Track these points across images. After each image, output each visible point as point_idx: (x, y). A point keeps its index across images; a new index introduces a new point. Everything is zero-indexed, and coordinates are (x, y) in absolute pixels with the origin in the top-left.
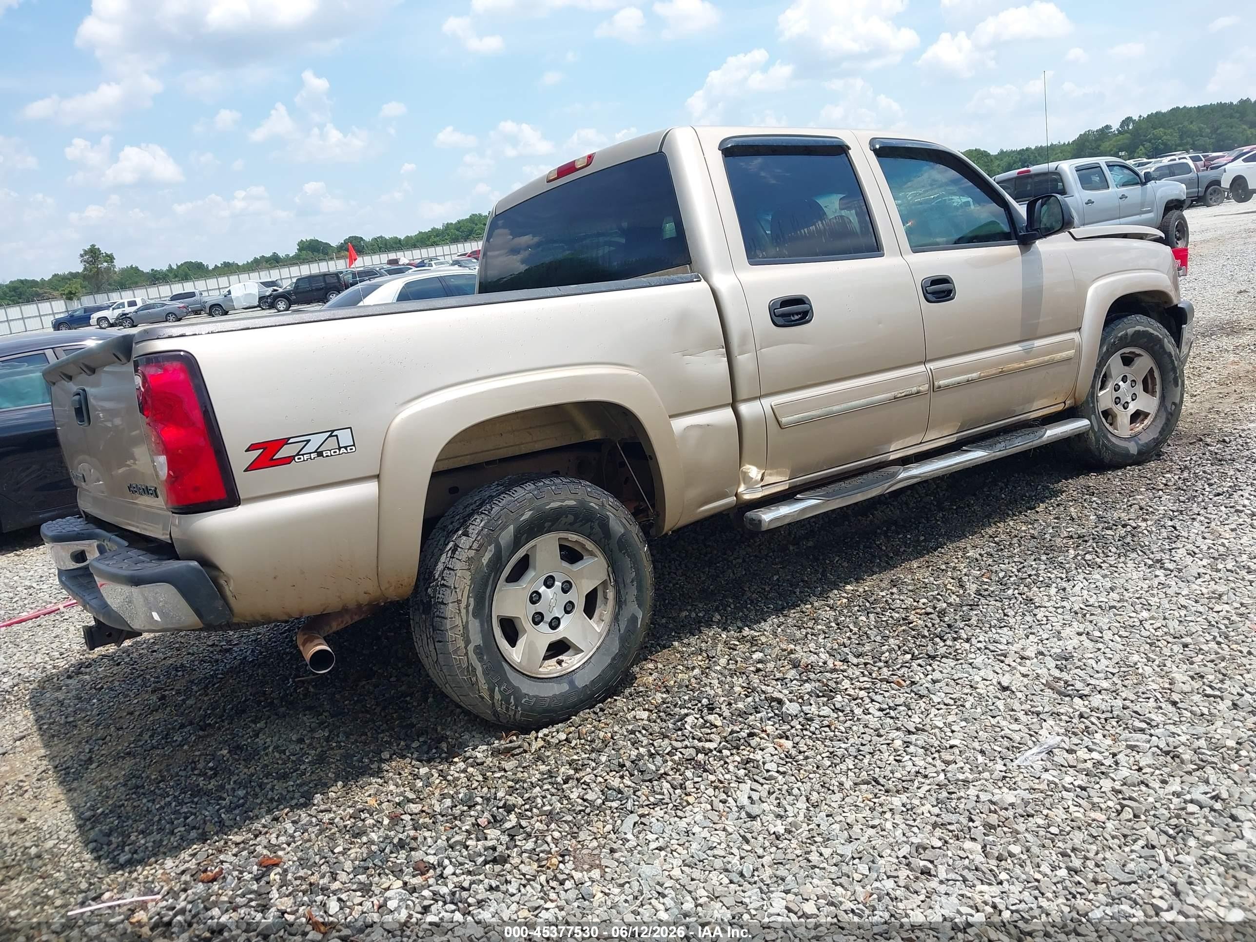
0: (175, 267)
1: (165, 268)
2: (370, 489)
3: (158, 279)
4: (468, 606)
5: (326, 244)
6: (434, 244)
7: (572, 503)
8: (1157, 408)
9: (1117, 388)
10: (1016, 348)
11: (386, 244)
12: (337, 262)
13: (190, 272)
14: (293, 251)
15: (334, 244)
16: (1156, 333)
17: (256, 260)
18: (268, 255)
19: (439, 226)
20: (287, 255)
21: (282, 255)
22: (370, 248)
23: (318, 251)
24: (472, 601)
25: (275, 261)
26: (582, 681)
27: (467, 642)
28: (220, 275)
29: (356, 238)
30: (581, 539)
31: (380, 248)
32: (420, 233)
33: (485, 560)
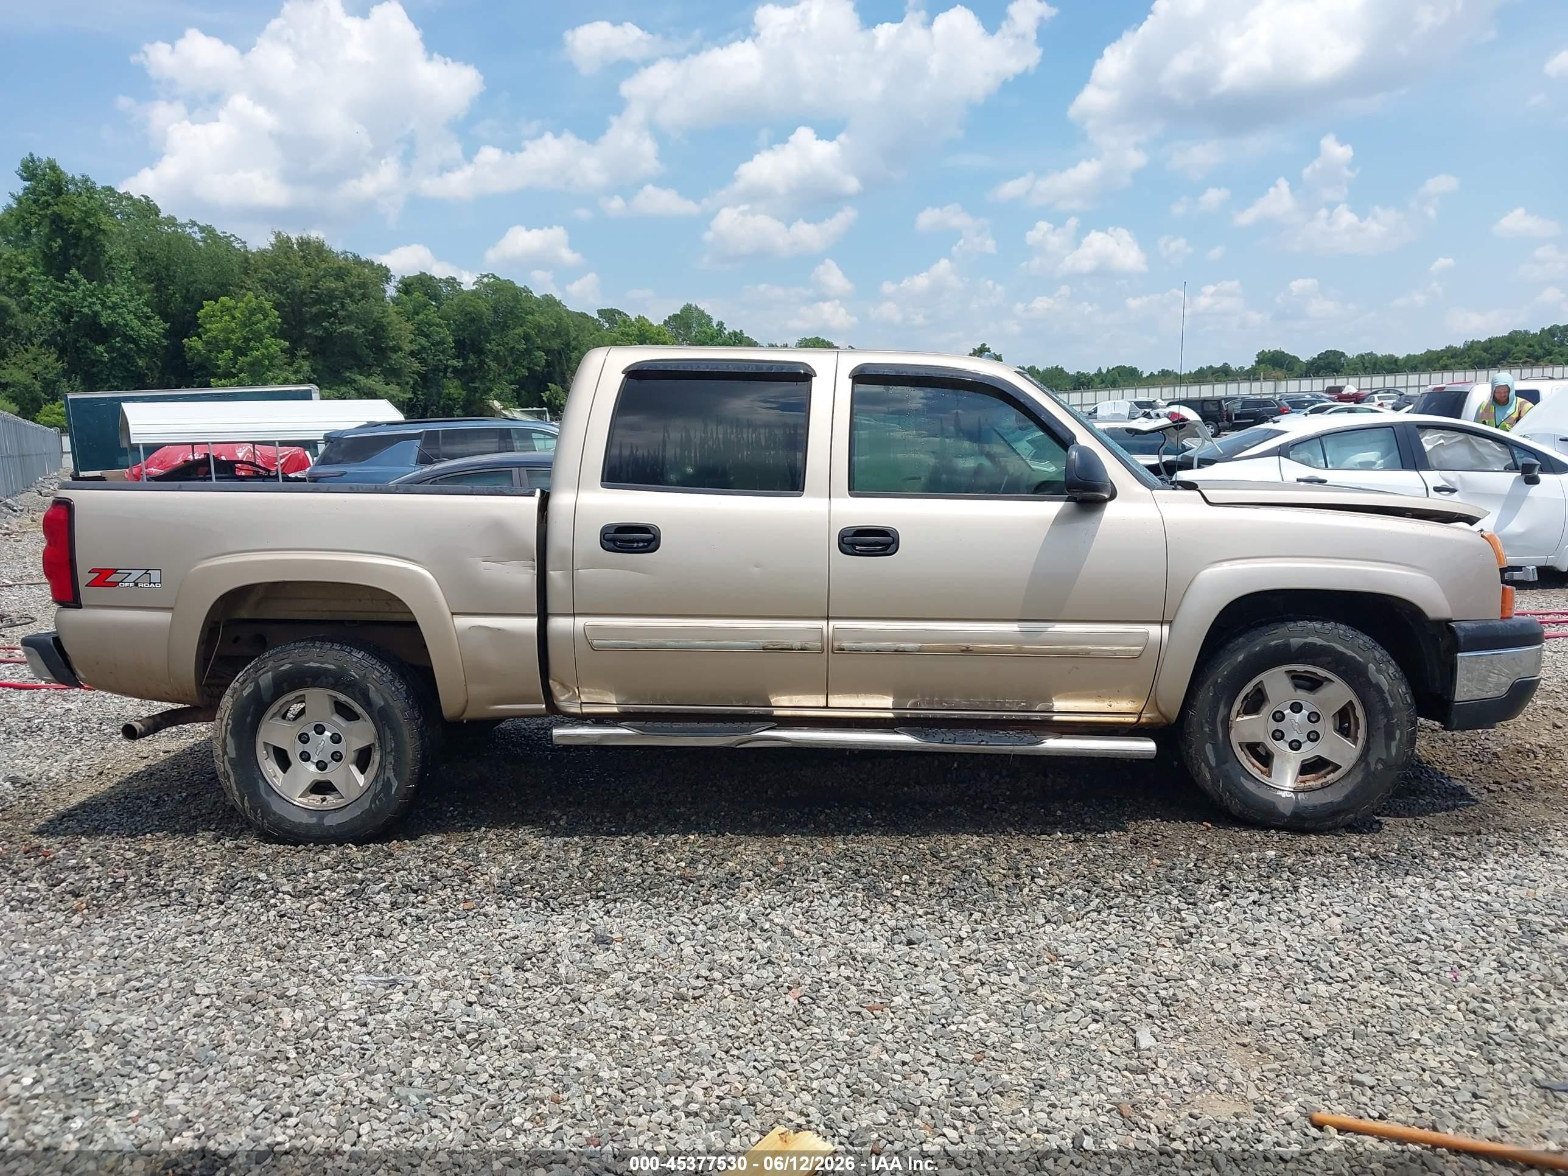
0: (1104, 371)
1: (1093, 372)
2: (166, 617)
3: (1082, 384)
4: (227, 724)
5: (1294, 357)
6: (1445, 368)
7: (332, 667)
8: (1353, 762)
9: (1279, 717)
10: (1013, 627)
11: (1375, 364)
12: (1264, 384)
13: (1119, 379)
14: (1249, 363)
15: (1304, 358)
16: (1349, 653)
17: (1201, 370)
18: (1217, 365)
19: (1459, 344)
20: (1242, 368)
21: (1234, 366)
22: (1352, 367)
23: (1281, 366)
24: (230, 722)
25: (1224, 374)
26: (330, 821)
27: (225, 753)
28: (1154, 385)
29: (1335, 353)
30: (350, 701)
31: (1366, 368)
32: (1429, 351)
33: (245, 693)
